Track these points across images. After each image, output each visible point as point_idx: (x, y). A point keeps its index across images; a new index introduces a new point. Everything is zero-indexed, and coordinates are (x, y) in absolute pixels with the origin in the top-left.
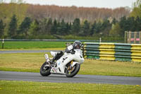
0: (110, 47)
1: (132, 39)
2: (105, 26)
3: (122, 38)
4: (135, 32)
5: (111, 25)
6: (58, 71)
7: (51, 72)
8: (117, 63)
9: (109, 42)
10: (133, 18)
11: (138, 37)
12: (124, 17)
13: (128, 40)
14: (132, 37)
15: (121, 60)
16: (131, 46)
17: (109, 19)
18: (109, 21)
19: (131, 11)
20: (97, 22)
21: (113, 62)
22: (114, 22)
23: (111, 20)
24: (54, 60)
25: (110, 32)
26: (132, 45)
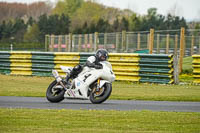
0: (25, 57)
1: (55, 46)
2: (18, 28)
3: (41, 44)
4: (60, 36)
5: (26, 26)
6: (77, 95)
7: (66, 95)
8: (35, 79)
9: (22, 49)
10: (57, 16)
11: (63, 43)
12: (45, 16)
13: (50, 46)
14: (56, 42)
15: (40, 74)
16: (55, 56)
17: (23, 18)
18: (23, 21)
19: (54, 7)
20: (7, 22)
21: (29, 78)
22: (31, 22)
23: (26, 19)
24: (68, 78)
25: (25, 36)
26: (56, 53)
